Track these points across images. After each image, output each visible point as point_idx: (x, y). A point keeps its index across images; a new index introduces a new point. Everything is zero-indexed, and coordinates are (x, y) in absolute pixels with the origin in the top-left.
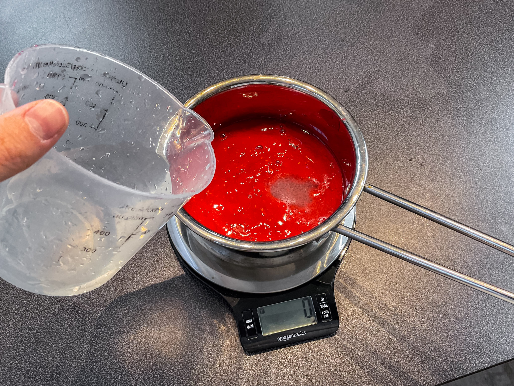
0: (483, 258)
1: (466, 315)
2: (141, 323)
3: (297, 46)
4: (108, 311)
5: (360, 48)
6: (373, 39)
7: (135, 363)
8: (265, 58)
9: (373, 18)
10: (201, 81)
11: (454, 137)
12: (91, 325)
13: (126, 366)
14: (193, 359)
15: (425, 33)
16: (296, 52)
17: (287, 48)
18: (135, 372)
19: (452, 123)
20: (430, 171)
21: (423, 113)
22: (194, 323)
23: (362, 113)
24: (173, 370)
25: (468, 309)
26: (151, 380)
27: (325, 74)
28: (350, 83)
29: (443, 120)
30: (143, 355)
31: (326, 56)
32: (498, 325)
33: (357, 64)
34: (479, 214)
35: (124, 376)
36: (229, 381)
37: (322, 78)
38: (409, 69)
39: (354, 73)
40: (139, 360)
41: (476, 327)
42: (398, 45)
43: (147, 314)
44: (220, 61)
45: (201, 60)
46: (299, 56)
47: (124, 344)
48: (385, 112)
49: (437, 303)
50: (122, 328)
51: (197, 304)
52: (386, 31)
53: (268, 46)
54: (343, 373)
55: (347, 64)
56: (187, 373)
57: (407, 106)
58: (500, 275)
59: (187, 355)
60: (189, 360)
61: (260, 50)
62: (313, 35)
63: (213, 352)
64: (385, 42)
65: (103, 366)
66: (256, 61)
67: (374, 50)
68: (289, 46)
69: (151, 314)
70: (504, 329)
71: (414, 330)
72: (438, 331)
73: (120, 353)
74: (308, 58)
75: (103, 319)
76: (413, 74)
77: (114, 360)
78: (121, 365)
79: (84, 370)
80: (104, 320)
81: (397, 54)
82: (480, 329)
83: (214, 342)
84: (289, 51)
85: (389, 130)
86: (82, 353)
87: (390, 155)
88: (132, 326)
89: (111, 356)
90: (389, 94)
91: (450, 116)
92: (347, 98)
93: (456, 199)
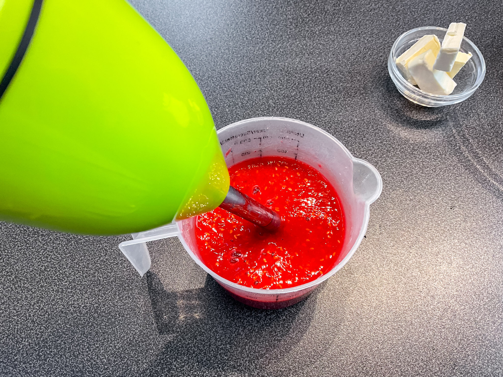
2: (52, 288)
3: (366, 25)
7: (26, 330)
8: (321, 29)
9: (476, 17)
10: (236, 35)
13: (16, 330)
16: (362, 32)
17: (353, 23)
18: (22, 341)
22: (106, 312)
30: (38, 324)
40: (32, 329)
42: (495, 59)
44: (268, 18)
45: (248, 11)
46: (364, 37)
47: (25, 305)
51: (119, 290)
53: (331, 16)
56: (74, 365)
57: (476, 138)
59: (83, 345)
60: (82, 352)
61: (320, 17)
62: (391, 17)
63: (112, 354)
66: (310, 29)
68: (357, 22)
69: (66, 282)
73: (17, 312)
74: (374, 42)
78: (12, 326)
80: (18, 269)
84: (354, 29)
88: (42, 287)
89: (6, 311)
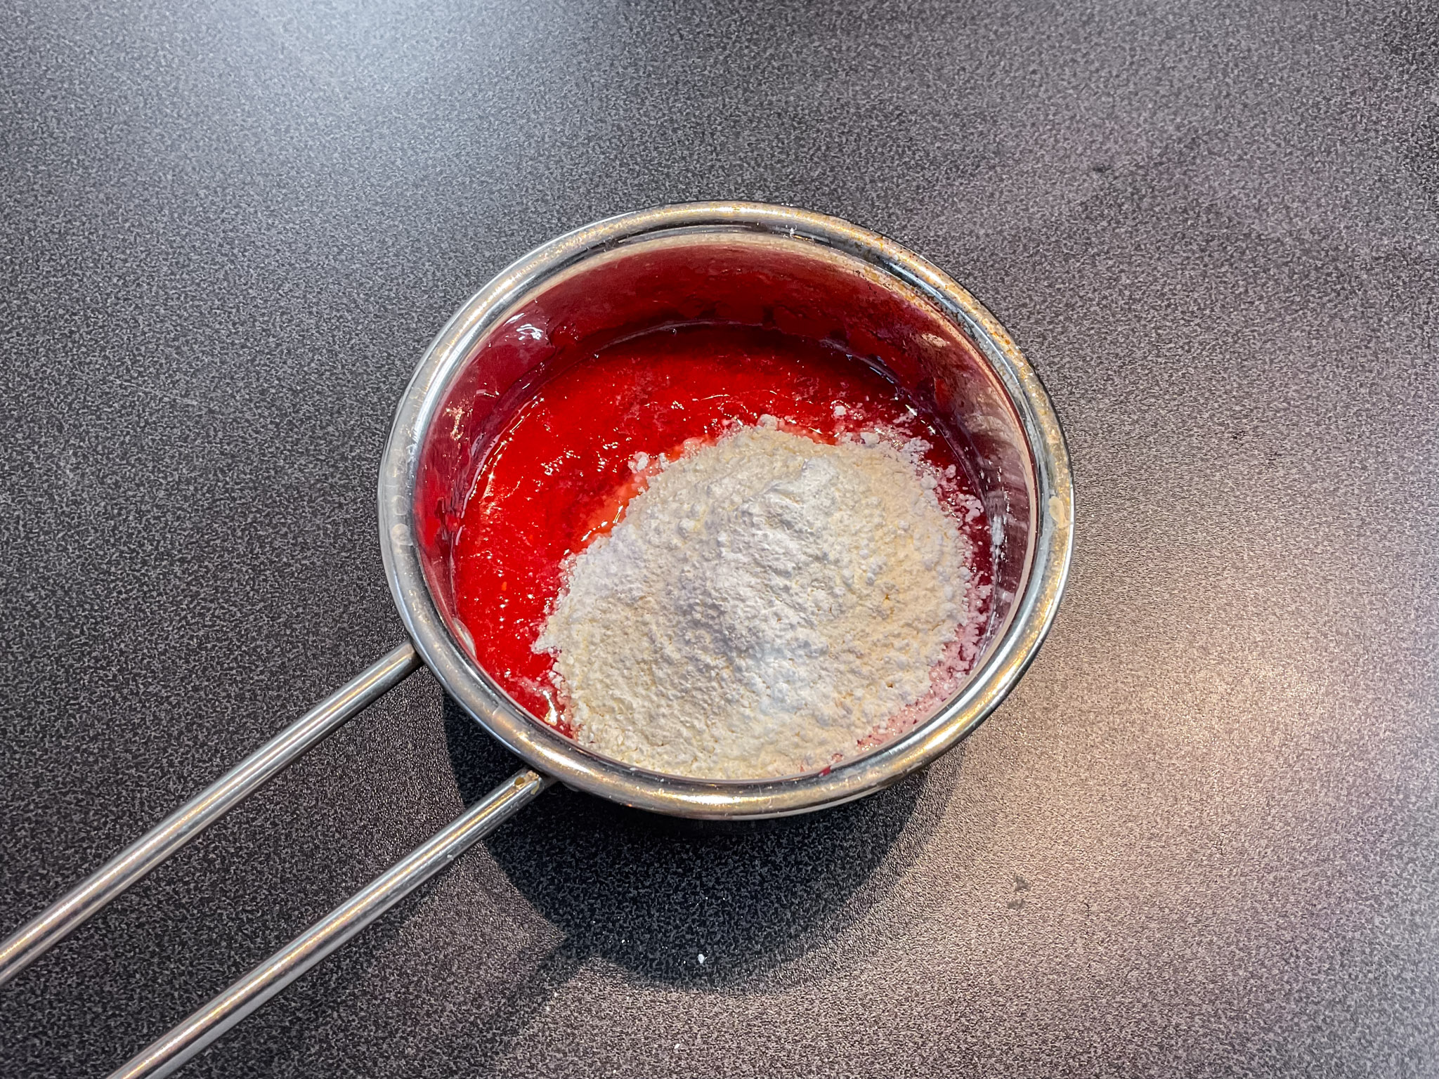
0: (1373, 815)
1: (1252, 981)
4: (143, 626)
5: (1191, 49)
6: (1243, 31)
11: (1409, 401)
12: (82, 652)
14: (337, 841)
15: (1423, 54)
19: (1416, 356)
20: (1290, 487)
21: (1330, 301)
23: (1130, 249)
24: (268, 856)
25: (1263, 964)
26: (195, 863)
27: (1050, 98)
28: (1121, 146)
29: (1391, 341)
31: (1074, 46)
32: (1352, 1047)
33: (1163, 96)
34: (1410, 670)
35: (121, 828)
36: (419, 941)
37: (1038, 109)
38: (1329, 153)
39: (1145, 121)
41: (1270, 1030)
43: (251, 671)
48: (1205, 266)
49: (1167, 910)
50: (164, 687)
52: (1295, 17)
54: (782, 1031)
55: (1131, 86)
58: (1415, 887)
64: (1280, 49)
65: (73, 781)
67: (1237, 65)
70: (1369, 1064)
71: (1058, 973)
72: (1139, 1001)
75: (122, 645)
76: (1337, 171)
77: (109, 772)
79: (17, 775)
81: (1305, 95)
82: (1285, 1039)
83: (418, 813)
85: (1198, 325)
86: (30, 724)
87: (1173, 403)
90: (1237, 214)
91: (1419, 332)
92: (1094, 190)
93: (1348, 600)
